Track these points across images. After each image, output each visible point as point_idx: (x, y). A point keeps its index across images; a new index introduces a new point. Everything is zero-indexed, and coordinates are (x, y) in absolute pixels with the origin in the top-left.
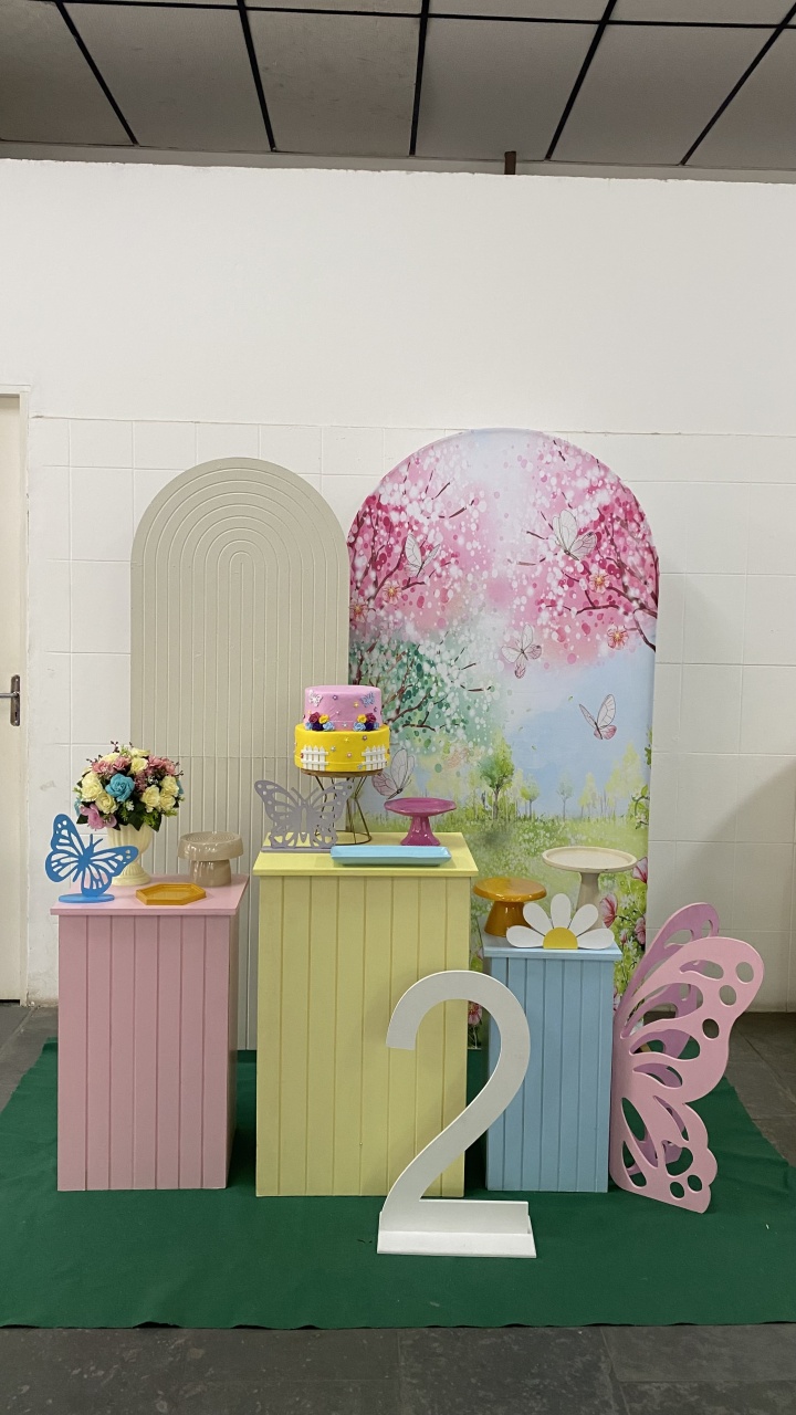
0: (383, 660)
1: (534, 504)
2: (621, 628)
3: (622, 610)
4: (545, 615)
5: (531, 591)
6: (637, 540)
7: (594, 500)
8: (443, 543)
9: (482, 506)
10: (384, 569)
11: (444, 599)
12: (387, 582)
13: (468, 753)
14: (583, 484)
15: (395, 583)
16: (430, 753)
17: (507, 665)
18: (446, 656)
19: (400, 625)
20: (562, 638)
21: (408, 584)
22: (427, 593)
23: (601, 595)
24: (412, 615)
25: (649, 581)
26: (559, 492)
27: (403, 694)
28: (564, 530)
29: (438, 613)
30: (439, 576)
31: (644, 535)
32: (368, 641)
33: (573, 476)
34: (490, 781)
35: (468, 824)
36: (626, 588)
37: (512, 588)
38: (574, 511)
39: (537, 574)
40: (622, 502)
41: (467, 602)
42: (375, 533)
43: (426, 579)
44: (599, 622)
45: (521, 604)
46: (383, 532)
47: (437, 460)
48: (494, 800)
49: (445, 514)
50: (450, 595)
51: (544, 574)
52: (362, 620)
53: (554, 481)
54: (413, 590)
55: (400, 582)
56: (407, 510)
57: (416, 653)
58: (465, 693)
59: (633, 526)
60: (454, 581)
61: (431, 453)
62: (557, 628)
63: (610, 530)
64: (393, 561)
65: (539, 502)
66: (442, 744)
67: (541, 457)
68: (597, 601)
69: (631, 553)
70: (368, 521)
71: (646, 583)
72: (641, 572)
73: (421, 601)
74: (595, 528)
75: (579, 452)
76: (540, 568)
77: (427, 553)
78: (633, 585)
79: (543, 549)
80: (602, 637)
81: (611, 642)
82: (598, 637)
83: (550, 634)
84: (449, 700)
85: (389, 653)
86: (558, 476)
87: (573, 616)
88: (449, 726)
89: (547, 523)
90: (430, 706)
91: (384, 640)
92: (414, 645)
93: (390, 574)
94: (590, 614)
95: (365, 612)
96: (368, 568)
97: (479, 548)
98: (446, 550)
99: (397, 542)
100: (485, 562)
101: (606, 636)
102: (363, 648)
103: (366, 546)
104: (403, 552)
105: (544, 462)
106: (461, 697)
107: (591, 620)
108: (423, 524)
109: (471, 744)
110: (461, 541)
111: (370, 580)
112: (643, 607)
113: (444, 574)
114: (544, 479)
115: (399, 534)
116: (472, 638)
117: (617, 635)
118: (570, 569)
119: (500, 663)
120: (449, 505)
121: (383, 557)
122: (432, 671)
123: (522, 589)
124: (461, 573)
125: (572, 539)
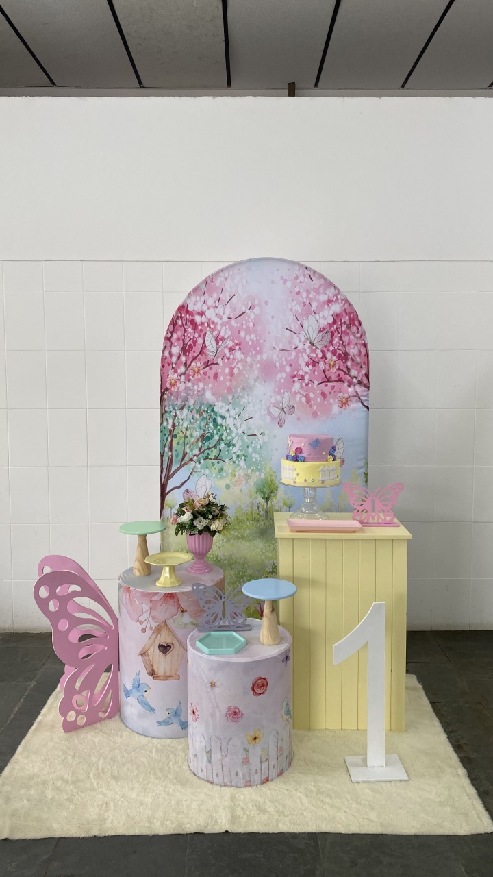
0: (190, 416)
1: (291, 310)
2: (346, 395)
3: (346, 384)
4: (297, 386)
5: (288, 369)
6: (357, 338)
7: (330, 309)
8: (231, 336)
9: (257, 310)
10: (191, 355)
11: (232, 374)
12: (193, 364)
13: (248, 477)
14: (323, 298)
15: (198, 364)
16: (222, 477)
17: (273, 418)
18: (233, 412)
19: (202, 393)
20: (308, 401)
21: (207, 364)
22: (220, 370)
23: (333, 373)
24: (210, 385)
25: (364, 366)
26: (307, 302)
27: (203, 438)
28: (310, 329)
29: (228, 384)
30: (228, 359)
31: (361, 335)
32: (179, 403)
33: (317, 291)
34: (262, 495)
35: (248, 524)
36: (349, 370)
37: (276, 366)
38: (317, 316)
39: (293, 357)
40: (348, 312)
41: (247, 376)
42: (185, 330)
43: (219, 361)
44: (332, 391)
45: (282, 378)
46: (190, 330)
47: (226, 279)
48: (265, 507)
49: (232, 316)
50: (236, 371)
51: (297, 357)
52: (176, 390)
53: (304, 295)
54: (211, 369)
55: (202, 363)
56: (206, 314)
57: (213, 411)
58: (245, 437)
59: (354, 329)
60: (238, 362)
61: (222, 274)
62: (305, 394)
63: (340, 330)
64: (197, 349)
65: (294, 308)
66: (230, 471)
67: (297, 278)
68: (330, 377)
69: (352, 346)
70: (180, 322)
71: (361, 367)
72: (358, 360)
73: (216, 375)
74: (330, 328)
75: (321, 276)
76: (294, 353)
77: (220, 343)
78: (353, 368)
79: (296, 341)
80: (334, 401)
81: (340, 405)
82: (331, 401)
83: (301, 398)
84: (234, 442)
85: (194, 410)
86: (308, 292)
87: (315, 386)
88: (235, 459)
89: (299, 323)
90: (222, 446)
91: (191, 402)
92: (211, 406)
93: (195, 358)
94: (326, 386)
95: (178, 384)
96: (180, 355)
97: (255, 339)
98: (233, 342)
99: (200, 336)
100: (258, 349)
101: (336, 400)
102: (176, 408)
103: (179, 339)
104: (204, 342)
105: (299, 281)
106: (243, 440)
107: (327, 390)
108: (217, 323)
109: (249, 471)
110: (242, 334)
111: (181, 362)
112: (360, 383)
113: (231, 357)
114: (298, 293)
115: (201, 330)
116: (250, 401)
117: (344, 400)
118: (313, 355)
119: (268, 417)
120: (235, 309)
121: (191, 346)
122: (224, 423)
123: (282, 368)
124: (242, 356)
125: (315, 335)
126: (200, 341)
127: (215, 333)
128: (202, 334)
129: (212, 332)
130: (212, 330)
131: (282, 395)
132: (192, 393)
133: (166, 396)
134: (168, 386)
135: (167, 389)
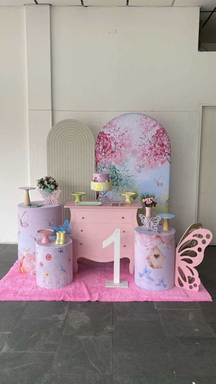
2: (164, 160)
3: (164, 155)
4: (145, 158)
5: (142, 152)
6: (166, 138)
7: (155, 129)
8: (120, 142)
9: (128, 132)
10: (106, 149)
12: (107, 152)
14: (152, 125)
15: (109, 152)
16: (118, 192)
18: (122, 169)
19: (111, 162)
20: (150, 163)
21: (112, 152)
22: (117, 154)
23: (158, 152)
24: (113, 159)
25: (170, 148)
26: (146, 127)
28: (149, 136)
29: (120, 159)
31: (168, 137)
32: (103, 166)
33: (149, 123)
36: (164, 150)
37: (137, 151)
39: (143, 148)
40: (162, 129)
41: (127, 156)
43: (116, 151)
44: (158, 158)
45: (139, 155)
46: (105, 140)
47: (116, 122)
49: (120, 135)
50: (122, 154)
51: (145, 147)
52: (102, 161)
53: (145, 125)
54: (113, 154)
55: (110, 152)
56: (111, 135)
57: (115, 168)
59: (165, 135)
60: (123, 151)
61: (115, 120)
62: (148, 160)
63: (160, 136)
64: (108, 147)
65: (142, 130)
66: (121, 189)
69: (165, 141)
70: (102, 138)
72: (168, 146)
73: (115, 156)
74: (156, 135)
75: (150, 117)
76: (143, 146)
77: (116, 144)
78: (166, 149)
79: (144, 142)
80: (159, 162)
81: (161, 163)
83: (147, 162)
84: (123, 179)
85: (108, 169)
86: (146, 123)
87: (152, 157)
88: (123, 185)
90: (118, 181)
91: (107, 165)
92: (114, 166)
93: (108, 150)
94: (156, 156)
95: (102, 159)
96: (102, 149)
97: (129, 142)
98: (121, 144)
99: (109, 142)
100: (130, 146)
102: (102, 168)
103: (102, 144)
105: (142, 120)
106: (126, 178)
107: (156, 158)
108: (115, 138)
109: (129, 189)
110: (124, 141)
111: (103, 152)
112: (169, 154)
113: (121, 149)
114: (143, 124)
115: (109, 140)
116: (128, 164)
117: (163, 161)
118: (151, 146)
119: (135, 169)
120: (120, 133)
121: (106, 146)
122: (119, 172)
123: (139, 152)
124: (125, 149)
125: (151, 139)
126: (109, 144)
127: (114, 141)
128: (110, 142)
129: (113, 141)
130: (113, 140)
131: (140, 161)
132: (107, 162)
133: (98, 163)
134: (99, 160)
135: (98, 161)
